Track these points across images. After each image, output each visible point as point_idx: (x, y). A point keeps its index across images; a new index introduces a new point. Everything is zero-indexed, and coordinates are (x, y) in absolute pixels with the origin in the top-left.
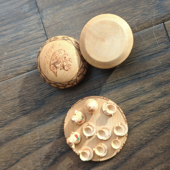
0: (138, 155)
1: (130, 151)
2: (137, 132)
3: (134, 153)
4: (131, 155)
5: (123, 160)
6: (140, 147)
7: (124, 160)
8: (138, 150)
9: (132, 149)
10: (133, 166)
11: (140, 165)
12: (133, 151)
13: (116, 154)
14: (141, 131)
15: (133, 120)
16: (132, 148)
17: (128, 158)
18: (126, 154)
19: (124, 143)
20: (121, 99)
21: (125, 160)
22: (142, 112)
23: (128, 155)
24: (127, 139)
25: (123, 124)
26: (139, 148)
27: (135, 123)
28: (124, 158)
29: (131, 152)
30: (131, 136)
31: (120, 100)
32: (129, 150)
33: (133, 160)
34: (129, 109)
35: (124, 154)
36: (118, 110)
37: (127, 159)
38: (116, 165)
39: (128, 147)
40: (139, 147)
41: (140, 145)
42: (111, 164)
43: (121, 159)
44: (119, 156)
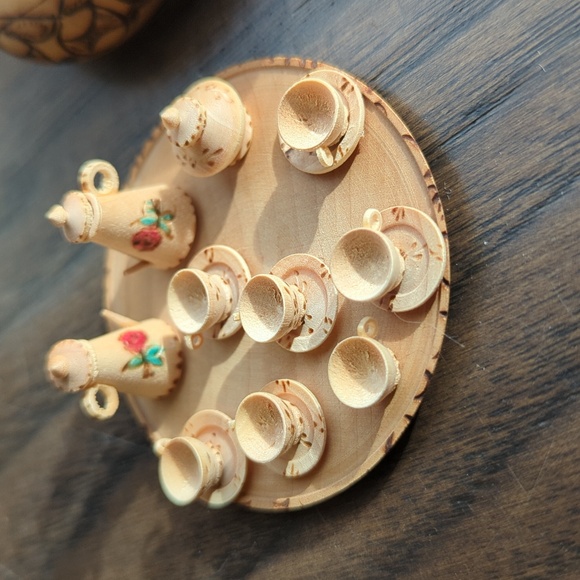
0: (553, 458)
1: (491, 427)
2: (528, 276)
3: (517, 446)
4: (497, 464)
5: (447, 507)
6: (560, 396)
7: (454, 500)
8: (550, 416)
9: (504, 417)
10: (517, 553)
11: (567, 543)
12: (515, 433)
13: (381, 455)
14: (560, 262)
15: (498, 183)
16: (506, 409)
17: (478, 484)
18: (466, 457)
19: (432, 365)
21: (463, 502)
22: (553, 110)
23: (479, 461)
24: (448, 331)
25: (409, 220)
26: (555, 400)
27: (512, 200)
28: (446, 485)
29: (502, 435)
30: (489, 313)
31: (400, 52)
32: (483, 421)
33: (519, 499)
34: (460, 109)
35: (449, 454)
36: (377, 123)
37: (468, 498)
39: (472, 396)
40: (552, 394)
41: (560, 377)
42: (373, 537)
43: (431, 493)
44: (417, 476)
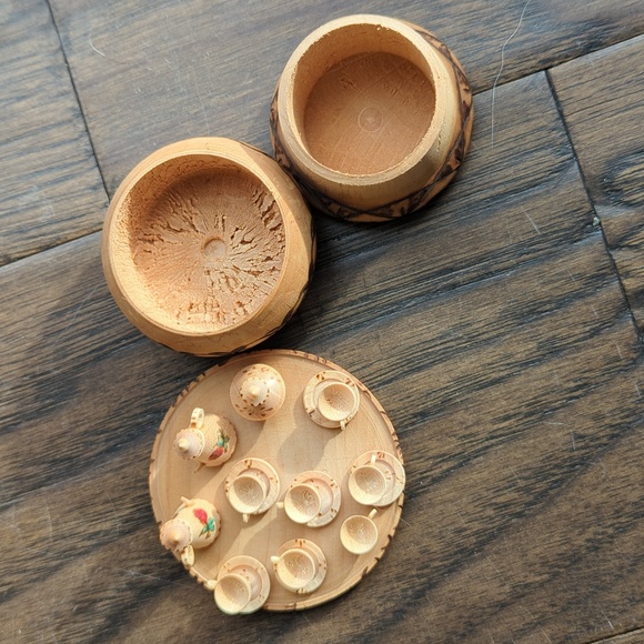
0: (450, 592)
1: (418, 576)
2: (443, 502)
3: (431, 585)
4: (420, 594)
5: (390, 616)
6: (456, 562)
7: (394, 612)
8: (450, 571)
9: (426, 571)
10: (428, 638)
11: (455, 633)
12: (431, 579)
14: (460, 498)
15: (430, 454)
16: (427, 567)
17: (409, 604)
18: (403, 590)
20: (383, 372)
21: (399, 614)
22: (462, 423)
23: (410, 593)
25: (386, 459)
26: (452, 564)
27: (437, 464)
28: (390, 605)
29: (423, 580)
30: (421, 518)
31: (379, 373)
32: (414, 572)
33: (431, 613)
34: (411, 412)
35: (393, 589)
37: (404, 612)
38: (362, 635)
39: (409, 560)
40: (452, 561)
41: (456, 553)
42: (343, 633)
43: (382, 609)
44: (373, 600)
